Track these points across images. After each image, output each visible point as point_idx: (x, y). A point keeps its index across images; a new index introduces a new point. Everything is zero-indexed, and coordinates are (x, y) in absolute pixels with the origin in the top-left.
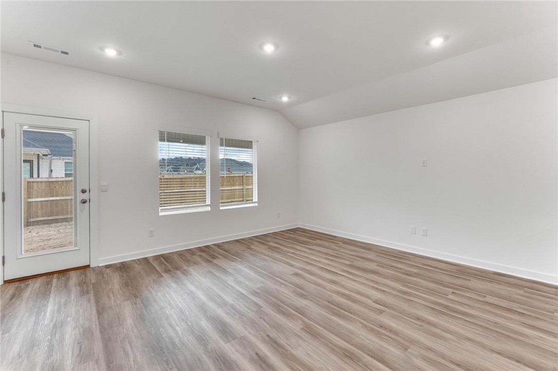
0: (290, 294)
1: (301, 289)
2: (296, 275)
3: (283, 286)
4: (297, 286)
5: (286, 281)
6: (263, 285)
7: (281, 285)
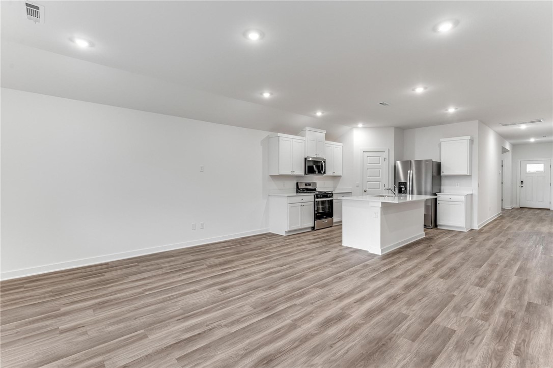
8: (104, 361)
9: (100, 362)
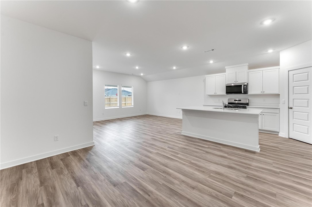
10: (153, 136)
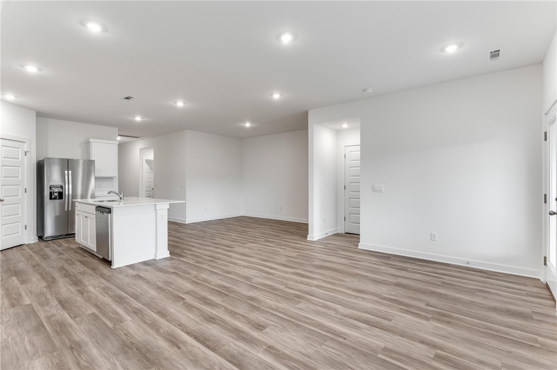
0: (264, 299)
1: (252, 306)
2: (260, 327)
3: (274, 307)
4: (257, 309)
5: (272, 314)
6: (297, 306)
7: (277, 307)
8: (433, 359)
9: (437, 361)
10: (229, 251)
